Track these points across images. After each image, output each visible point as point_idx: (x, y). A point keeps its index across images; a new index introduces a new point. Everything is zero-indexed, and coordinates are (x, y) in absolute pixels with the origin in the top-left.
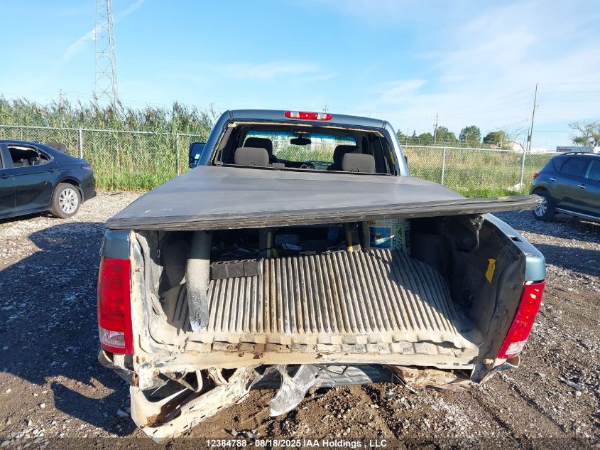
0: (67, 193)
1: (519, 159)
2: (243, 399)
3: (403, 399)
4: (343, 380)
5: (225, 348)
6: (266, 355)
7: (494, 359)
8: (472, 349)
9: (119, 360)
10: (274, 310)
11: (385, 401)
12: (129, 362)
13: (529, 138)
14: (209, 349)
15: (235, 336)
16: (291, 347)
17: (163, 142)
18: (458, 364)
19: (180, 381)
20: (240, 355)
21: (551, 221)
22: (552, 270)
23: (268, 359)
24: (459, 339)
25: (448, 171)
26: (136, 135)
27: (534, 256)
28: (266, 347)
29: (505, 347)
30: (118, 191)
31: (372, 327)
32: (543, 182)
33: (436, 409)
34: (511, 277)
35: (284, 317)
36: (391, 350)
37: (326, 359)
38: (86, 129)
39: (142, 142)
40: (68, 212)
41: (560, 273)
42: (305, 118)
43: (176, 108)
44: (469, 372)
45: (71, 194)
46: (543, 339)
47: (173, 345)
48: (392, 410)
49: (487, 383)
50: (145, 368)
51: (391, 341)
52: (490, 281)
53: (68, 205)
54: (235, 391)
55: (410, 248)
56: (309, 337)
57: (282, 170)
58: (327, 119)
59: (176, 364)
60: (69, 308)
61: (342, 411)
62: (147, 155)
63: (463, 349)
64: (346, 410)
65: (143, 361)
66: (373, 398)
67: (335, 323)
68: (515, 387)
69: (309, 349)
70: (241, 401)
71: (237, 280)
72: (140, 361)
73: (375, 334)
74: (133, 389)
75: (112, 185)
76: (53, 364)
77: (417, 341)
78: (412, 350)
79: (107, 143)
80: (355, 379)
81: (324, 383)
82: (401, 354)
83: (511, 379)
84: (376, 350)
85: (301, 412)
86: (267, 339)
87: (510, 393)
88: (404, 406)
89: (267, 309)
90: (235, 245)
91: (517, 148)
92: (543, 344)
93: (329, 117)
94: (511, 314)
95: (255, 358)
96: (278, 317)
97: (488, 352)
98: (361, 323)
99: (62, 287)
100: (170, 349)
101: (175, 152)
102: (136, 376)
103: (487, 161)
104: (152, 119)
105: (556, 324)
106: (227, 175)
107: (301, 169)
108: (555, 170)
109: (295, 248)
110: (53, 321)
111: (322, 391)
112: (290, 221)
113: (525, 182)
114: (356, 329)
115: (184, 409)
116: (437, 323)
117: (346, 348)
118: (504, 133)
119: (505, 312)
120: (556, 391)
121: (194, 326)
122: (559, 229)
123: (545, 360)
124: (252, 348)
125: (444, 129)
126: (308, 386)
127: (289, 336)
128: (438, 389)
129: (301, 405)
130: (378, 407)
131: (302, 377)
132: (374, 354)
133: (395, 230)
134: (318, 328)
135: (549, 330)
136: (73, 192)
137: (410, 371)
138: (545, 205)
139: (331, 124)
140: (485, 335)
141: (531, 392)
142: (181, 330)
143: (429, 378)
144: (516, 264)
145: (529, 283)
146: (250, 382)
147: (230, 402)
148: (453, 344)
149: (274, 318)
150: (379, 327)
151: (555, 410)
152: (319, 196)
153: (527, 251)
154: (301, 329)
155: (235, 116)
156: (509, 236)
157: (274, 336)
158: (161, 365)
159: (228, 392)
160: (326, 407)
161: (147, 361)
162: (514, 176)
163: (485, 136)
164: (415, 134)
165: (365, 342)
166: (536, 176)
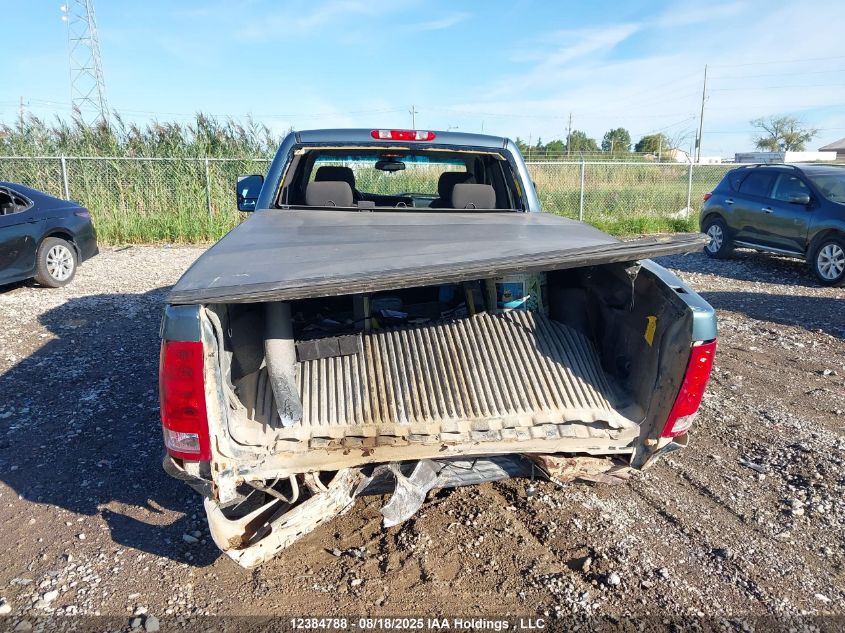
0: (58, 251)
1: (684, 173)
2: (347, 509)
3: (546, 498)
4: (471, 476)
5: (326, 445)
6: (377, 450)
7: (657, 438)
8: (630, 429)
9: (193, 469)
10: (383, 396)
11: (524, 501)
12: (205, 470)
13: (697, 144)
14: (306, 448)
15: (337, 429)
16: (408, 439)
17: (185, 171)
18: (614, 448)
19: (269, 490)
20: (345, 453)
21: (729, 259)
22: (730, 323)
23: (379, 455)
24: (615, 418)
25: (588, 197)
26: (145, 162)
27: (702, 310)
28: (378, 440)
29: (671, 423)
30: (126, 245)
31: (507, 408)
32: (718, 206)
33: (588, 507)
34: (676, 338)
35: (397, 403)
36: (532, 435)
37: (451, 452)
38: (72, 157)
39: (156, 173)
40: (61, 278)
41: (740, 328)
42: (399, 138)
43: (202, 122)
44: (628, 456)
45: (63, 253)
46: (718, 413)
47: (259, 446)
48: (534, 512)
49: (649, 471)
50: (226, 476)
51: (531, 424)
52: (651, 344)
53: (59, 269)
54: (337, 499)
55: (547, 307)
56: (430, 425)
57: (371, 210)
58: (428, 139)
59: (264, 470)
60: (90, 410)
61: (471, 516)
62: (165, 192)
63: (620, 429)
64: (476, 515)
65: (224, 467)
66: (508, 499)
67: (461, 406)
68: (685, 474)
69: (430, 440)
70: (344, 512)
71: (331, 360)
72: (220, 468)
73: (511, 417)
74: (209, 505)
75: (117, 236)
76: (85, 483)
77: (562, 422)
78: (557, 433)
79: (103, 176)
80: (486, 474)
81: (447, 482)
82: (544, 439)
83: (681, 465)
84: (513, 436)
85: (419, 522)
86: (377, 430)
87: (678, 481)
88: (548, 506)
89: (375, 394)
90: (319, 315)
91: (680, 158)
92: (719, 419)
93: (432, 135)
94: (677, 383)
95: (363, 455)
96: (389, 403)
97: (651, 431)
98: (493, 404)
99: (73, 383)
100: (256, 450)
101: (204, 185)
102: (216, 487)
103: (640, 178)
104: (167, 139)
105: (734, 393)
106: (301, 223)
107: (397, 208)
108: (733, 189)
109: (400, 315)
110: (73, 429)
111: (444, 493)
112: (403, 282)
113: (692, 206)
114: (487, 411)
115: (276, 525)
116: (587, 399)
117: (477, 436)
118: (663, 137)
119: (669, 381)
120: (735, 475)
121: (285, 420)
122: (739, 268)
123: (721, 439)
124: (360, 443)
125: (580, 134)
126: (428, 487)
127: (405, 426)
128: (590, 483)
129: (419, 513)
130: (515, 509)
131: (421, 476)
132: (511, 440)
133: (529, 285)
134: (441, 413)
135: (725, 401)
136: (65, 250)
137: (556, 460)
138: (720, 237)
139: (435, 146)
140: (646, 410)
141: (703, 478)
142: (268, 426)
143: (579, 467)
144: (682, 320)
145: (698, 344)
146: (355, 487)
147: (332, 513)
148: (607, 423)
149: (385, 405)
150: (515, 408)
151: (733, 498)
152: (433, 247)
153: (695, 305)
154: (420, 417)
155: (304, 139)
156: (672, 287)
157: (386, 427)
158: (247, 472)
159: (328, 502)
160: (450, 512)
161: (228, 468)
162: (678, 198)
163: (638, 142)
164: (540, 143)
165: (500, 427)
166: (707, 198)
